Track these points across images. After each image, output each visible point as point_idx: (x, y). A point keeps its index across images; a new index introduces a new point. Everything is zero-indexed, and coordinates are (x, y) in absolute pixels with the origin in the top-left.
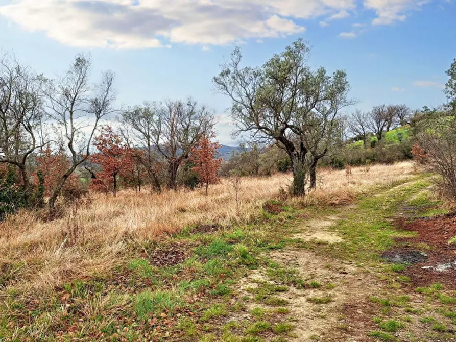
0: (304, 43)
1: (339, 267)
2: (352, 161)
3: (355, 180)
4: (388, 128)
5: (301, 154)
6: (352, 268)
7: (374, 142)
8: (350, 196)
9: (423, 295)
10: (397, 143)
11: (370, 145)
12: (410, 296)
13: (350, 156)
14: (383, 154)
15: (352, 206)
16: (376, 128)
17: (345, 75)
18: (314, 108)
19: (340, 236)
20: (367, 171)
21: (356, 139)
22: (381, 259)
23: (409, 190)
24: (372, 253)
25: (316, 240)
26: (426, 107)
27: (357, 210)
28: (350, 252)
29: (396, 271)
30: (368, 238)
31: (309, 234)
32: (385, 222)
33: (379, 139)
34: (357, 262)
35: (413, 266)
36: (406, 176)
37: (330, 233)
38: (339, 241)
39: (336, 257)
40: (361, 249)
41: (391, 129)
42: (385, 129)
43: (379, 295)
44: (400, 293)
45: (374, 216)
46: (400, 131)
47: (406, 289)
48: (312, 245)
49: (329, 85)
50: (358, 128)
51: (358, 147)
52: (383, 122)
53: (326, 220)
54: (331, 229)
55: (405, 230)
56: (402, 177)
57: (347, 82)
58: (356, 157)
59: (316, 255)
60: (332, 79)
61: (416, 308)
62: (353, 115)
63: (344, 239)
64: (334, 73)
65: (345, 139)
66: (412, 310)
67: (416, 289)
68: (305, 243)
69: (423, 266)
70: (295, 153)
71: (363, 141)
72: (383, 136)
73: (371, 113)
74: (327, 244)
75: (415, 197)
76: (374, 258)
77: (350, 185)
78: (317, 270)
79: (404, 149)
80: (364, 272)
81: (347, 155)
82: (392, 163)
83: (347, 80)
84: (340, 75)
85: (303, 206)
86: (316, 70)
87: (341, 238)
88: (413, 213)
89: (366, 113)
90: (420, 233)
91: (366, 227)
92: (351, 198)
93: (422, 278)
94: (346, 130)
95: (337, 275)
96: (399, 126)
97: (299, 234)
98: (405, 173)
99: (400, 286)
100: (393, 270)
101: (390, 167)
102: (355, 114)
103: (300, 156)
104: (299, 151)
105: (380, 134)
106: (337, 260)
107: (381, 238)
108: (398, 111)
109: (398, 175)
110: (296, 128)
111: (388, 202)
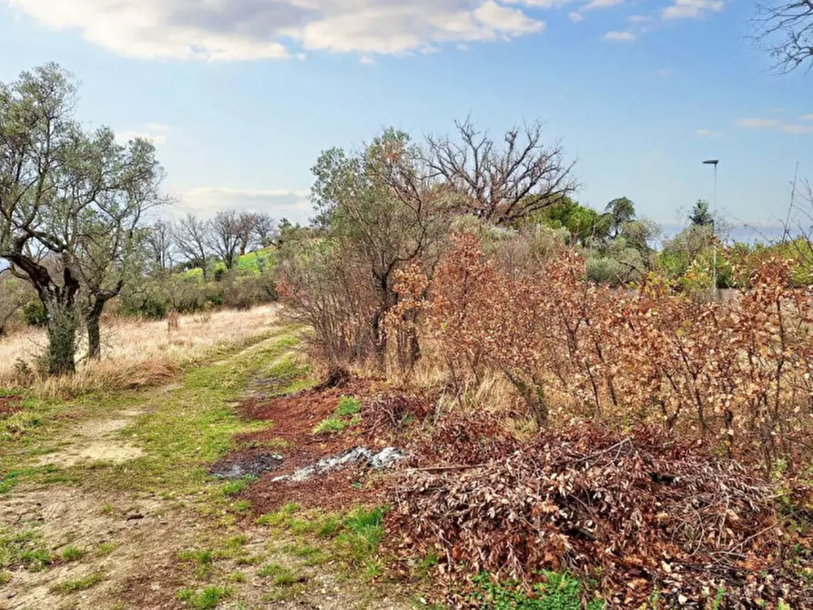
0: (63, 73)
1: (128, 507)
2: (181, 303)
3: (183, 338)
4: (243, 249)
5: (64, 292)
6: (153, 506)
7: (220, 272)
8: (169, 368)
9: (268, 527)
10: (257, 273)
11: (213, 275)
12: (248, 534)
13: (178, 295)
14: (235, 292)
15: (170, 387)
16: (223, 248)
17: (152, 148)
18: (93, 203)
19: (138, 447)
20: (206, 321)
21: (189, 266)
22: (208, 478)
23: (269, 351)
24: (194, 469)
25: (88, 461)
26: (285, 220)
27: (178, 393)
28: (156, 475)
29: (232, 495)
30: (191, 442)
31: (75, 451)
32: (224, 409)
33: (229, 266)
34: (163, 491)
35: (259, 480)
36: (267, 328)
37: (120, 442)
38: (136, 457)
39: (126, 489)
40: (176, 464)
41: (247, 250)
42: (238, 250)
43: (196, 544)
44: (232, 533)
45: (207, 401)
46: (261, 255)
47: (243, 523)
48: (79, 472)
49: (122, 162)
50: (193, 247)
51: (192, 280)
52: (233, 239)
53: (116, 417)
54: (125, 434)
55: (254, 419)
56: (261, 331)
57: (155, 162)
58: (189, 296)
59: (85, 492)
60: (127, 152)
61: (255, 554)
62: (183, 222)
63: (147, 450)
64: (131, 142)
65: (169, 264)
66: (248, 558)
67: (257, 521)
68: (63, 472)
69: (274, 477)
70: (52, 288)
71: (201, 269)
72: (235, 262)
73: (213, 221)
74: (112, 466)
75: (277, 362)
76: (196, 478)
77: (173, 347)
78: (83, 522)
79: (268, 284)
80: (173, 509)
81: (172, 293)
82: (249, 308)
83: (156, 159)
84: (143, 148)
85: (71, 394)
86: (93, 131)
87: (141, 449)
88: (271, 389)
89: (204, 222)
90: (276, 421)
91: (191, 423)
92: (170, 372)
93: (268, 498)
94: (170, 249)
95: (123, 523)
96: (259, 247)
97: (53, 455)
98: (265, 323)
99: (233, 519)
100: (226, 493)
101: (244, 314)
102: (186, 220)
103: (63, 295)
104: (61, 285)
105: (229, 258)
106: (127, 494)
107: (214, 438)
108: (257, 223)
109: (256, 327)
110: (52, 238)
111: (235, 373)
